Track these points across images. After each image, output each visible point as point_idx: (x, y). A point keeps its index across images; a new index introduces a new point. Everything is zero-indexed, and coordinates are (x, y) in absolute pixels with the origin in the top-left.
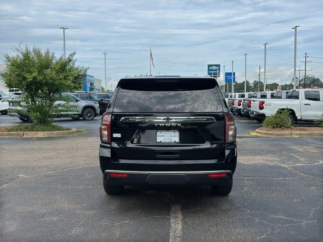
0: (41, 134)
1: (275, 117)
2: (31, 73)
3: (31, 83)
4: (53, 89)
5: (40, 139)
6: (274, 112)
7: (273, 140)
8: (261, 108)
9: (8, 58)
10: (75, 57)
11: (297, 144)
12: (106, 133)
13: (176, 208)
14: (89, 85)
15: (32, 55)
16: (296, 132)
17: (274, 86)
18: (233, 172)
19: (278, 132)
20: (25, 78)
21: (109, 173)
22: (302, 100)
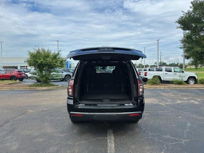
0: (44, 88)
1: (152, 79)
2: (40, 59)
3: (40, 64)
4: (51, 67)
5: (43, 90)
6: (152, 78)
7: (153, 90)
8: (146, 75)
9: (30, 53)
10: (60, 53)
11: (164, 92)
12: (71, 90)
13: (110, 132)
14: (69, 66)
15: (41, 51)
16: (162, 87)
17: (147, 66)
18: (142, 112)
19: (154, 86)
20: (37, 62)
21: (72, 114)
22: (164, 72)
